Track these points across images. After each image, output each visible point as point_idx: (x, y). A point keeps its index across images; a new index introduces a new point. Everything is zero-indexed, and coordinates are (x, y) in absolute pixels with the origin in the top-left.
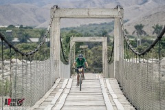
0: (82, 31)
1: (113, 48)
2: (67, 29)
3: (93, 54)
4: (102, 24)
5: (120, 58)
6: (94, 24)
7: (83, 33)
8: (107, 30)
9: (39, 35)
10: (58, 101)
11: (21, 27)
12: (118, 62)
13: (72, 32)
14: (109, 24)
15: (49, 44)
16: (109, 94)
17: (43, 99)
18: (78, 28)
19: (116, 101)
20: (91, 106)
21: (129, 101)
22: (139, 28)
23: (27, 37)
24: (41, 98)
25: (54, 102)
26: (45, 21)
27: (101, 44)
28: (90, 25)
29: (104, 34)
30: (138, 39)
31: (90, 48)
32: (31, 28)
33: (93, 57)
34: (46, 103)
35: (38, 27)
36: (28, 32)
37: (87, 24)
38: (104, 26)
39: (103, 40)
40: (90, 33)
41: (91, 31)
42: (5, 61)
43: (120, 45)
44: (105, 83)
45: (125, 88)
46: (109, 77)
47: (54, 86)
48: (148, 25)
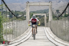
2: (32, 12)
4: (44, 10)
5: (51, 20)
6: (42, 10)
8: (46, 12)
11: (16, 11)
12: (50, 21)
14: (47, 10)
15: (25, 17)
16: (47, 32)
17: (24, 34)
23: (18, 14)
26: (24, 9)
28: (40, 10)
29: (45, 13)
32: (19, 11)
33: (41, 21)
37: (39, 10)
38: (45, 11)
39: (45, 15)
42: (10, 22)
43: (51, 15)
44: (46, 29)
45: (53, 30)
46: (47, 27)
47: (28, 30)
48: (61, 10)
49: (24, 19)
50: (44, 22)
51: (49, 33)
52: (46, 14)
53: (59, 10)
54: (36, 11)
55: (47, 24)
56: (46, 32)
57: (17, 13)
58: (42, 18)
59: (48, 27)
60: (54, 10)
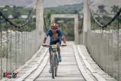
0: (59, 10)
1: (83, 22)
2: (48, 9)
3: (68, 27)
4: (74, 5)
5: (88, 30)
6: (68, 5)
7: (60, 12)
8: (78, 9)
9: (28, 13)
10: (42, 61)
11: (14, 7)
12: (86, 33)
13: (52, 11)
14: (79, 5)
15: (35, 20)
16: (80, 56)
17: (31, 60)
18: (56, 8)
19: (85, 61)
20: (66, 65)
21: (95, 61)
22: (101, 8)
23: (19, 14)
24: (30, 59)
25: (39, 62)
26: (31, 2)
27: (73, 19)
28: (65, 6)
29: (76, 12)
30: (101, 16)
31: (65, 22)
32: (22, 8)
34: (33, 63)
35: (27, 7)
36: (19, 10)
37: (63, 5)
38: (76, 6)
39: (75, 16)
40: (65, 11)
41: (66, 10)
42: (3, 32)
43: (88, 20)
44: (77, 48)
45: (92, 52)
46: (79, 44)
47: (39, 51)
48: (108, 5)
49: (32, 23)
50: (74, 31)
51: (84, 58)
52: (77, 15)
53: (104, 4)
54: (57, 6)
55: (79, 38)
56: (77, 57)
57: (17, 11)
58: (69, 22)
59: (82, 44)
60: (94, 6)
